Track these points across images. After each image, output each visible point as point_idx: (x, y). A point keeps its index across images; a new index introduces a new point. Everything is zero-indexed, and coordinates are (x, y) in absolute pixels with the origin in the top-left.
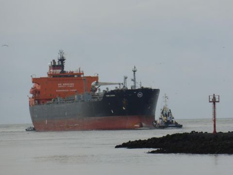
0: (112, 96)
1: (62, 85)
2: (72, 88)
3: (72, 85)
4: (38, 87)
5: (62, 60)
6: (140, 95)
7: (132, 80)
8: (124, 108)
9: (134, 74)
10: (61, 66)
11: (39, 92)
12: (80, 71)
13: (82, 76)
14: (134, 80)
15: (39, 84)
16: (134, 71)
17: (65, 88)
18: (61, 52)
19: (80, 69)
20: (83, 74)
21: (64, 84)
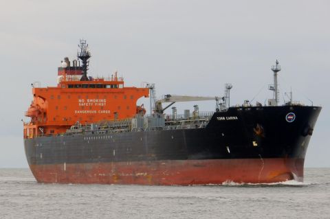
0: (231, 118)
1: (86, 102)
2: (102, 108)
3: (102, 102)
4: (43, 105)
5: (85, 57)
6: (290, 118)
7: (272, 89)
8: (255, 144)
9: (275, 75)
10: (84, 69)
11: (45, 114)
12: (116, 78)
13: (121, 86)
14: (274, 89)
15: (44, 99)
16: (276, 71)
17: (90, 108)
18: (83, 44)
19: (116, 73)
20: (122, 83)
21: (88, 100)
